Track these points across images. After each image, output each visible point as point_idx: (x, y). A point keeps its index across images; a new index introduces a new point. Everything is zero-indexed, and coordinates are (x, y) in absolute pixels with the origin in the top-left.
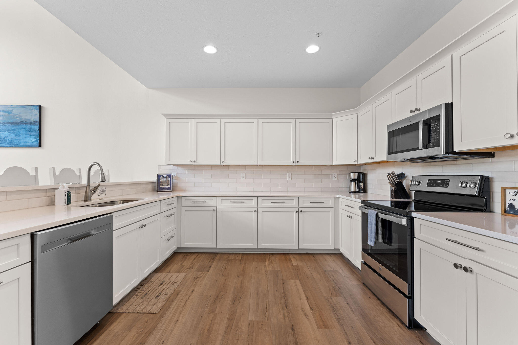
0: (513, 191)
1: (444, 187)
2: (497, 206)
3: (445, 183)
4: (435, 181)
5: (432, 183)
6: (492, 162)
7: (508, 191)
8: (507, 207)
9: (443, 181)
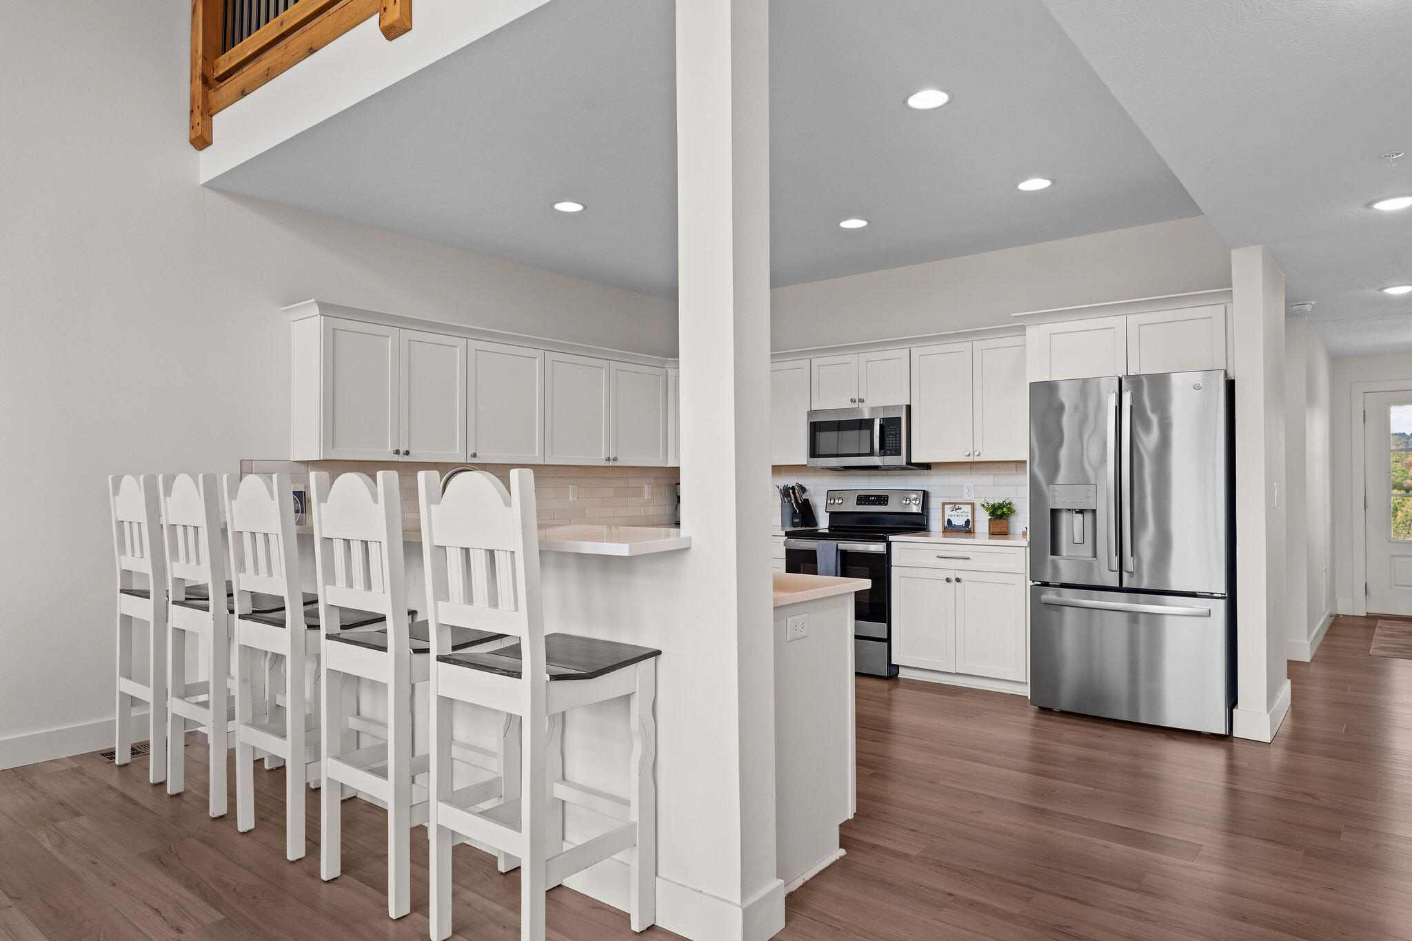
0: (951, 506)
1: (881, 505)
2: (936, 524)
3: (882, 500)
4: (867, 497)
5: (863, 499)
6: (928, 475)
7: (946, 506)
8: (946, 523)
9: (879, 497)
